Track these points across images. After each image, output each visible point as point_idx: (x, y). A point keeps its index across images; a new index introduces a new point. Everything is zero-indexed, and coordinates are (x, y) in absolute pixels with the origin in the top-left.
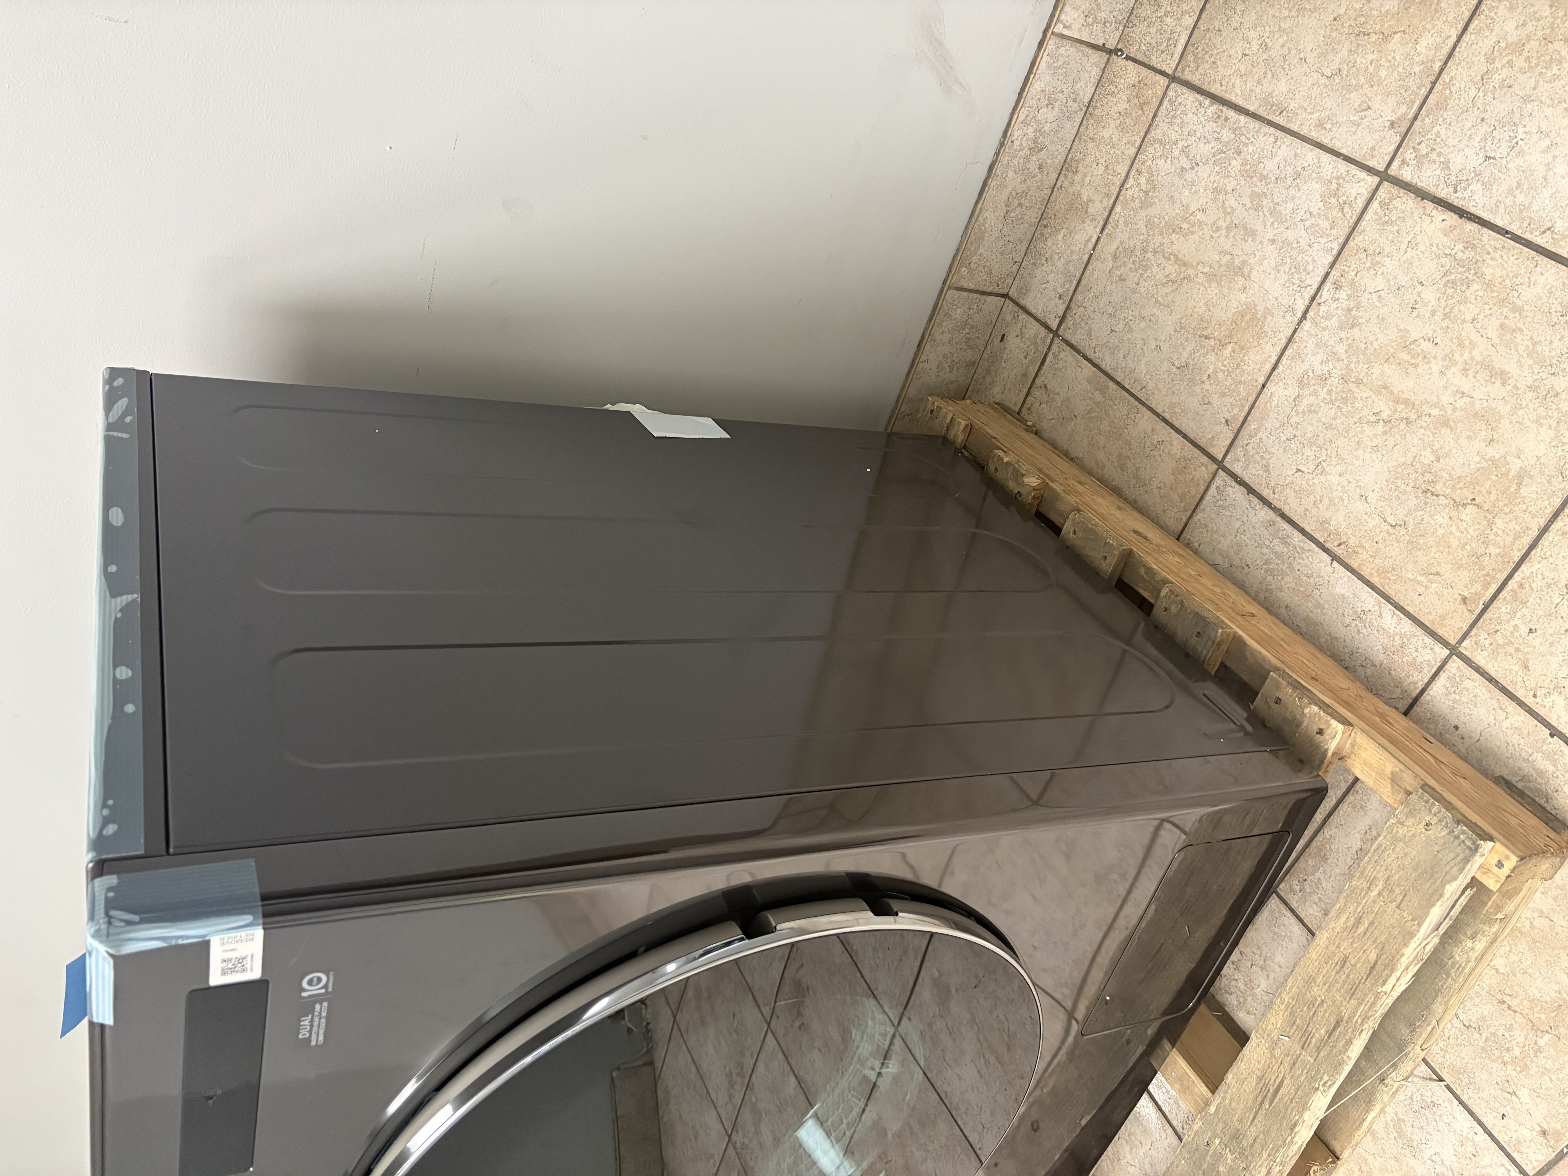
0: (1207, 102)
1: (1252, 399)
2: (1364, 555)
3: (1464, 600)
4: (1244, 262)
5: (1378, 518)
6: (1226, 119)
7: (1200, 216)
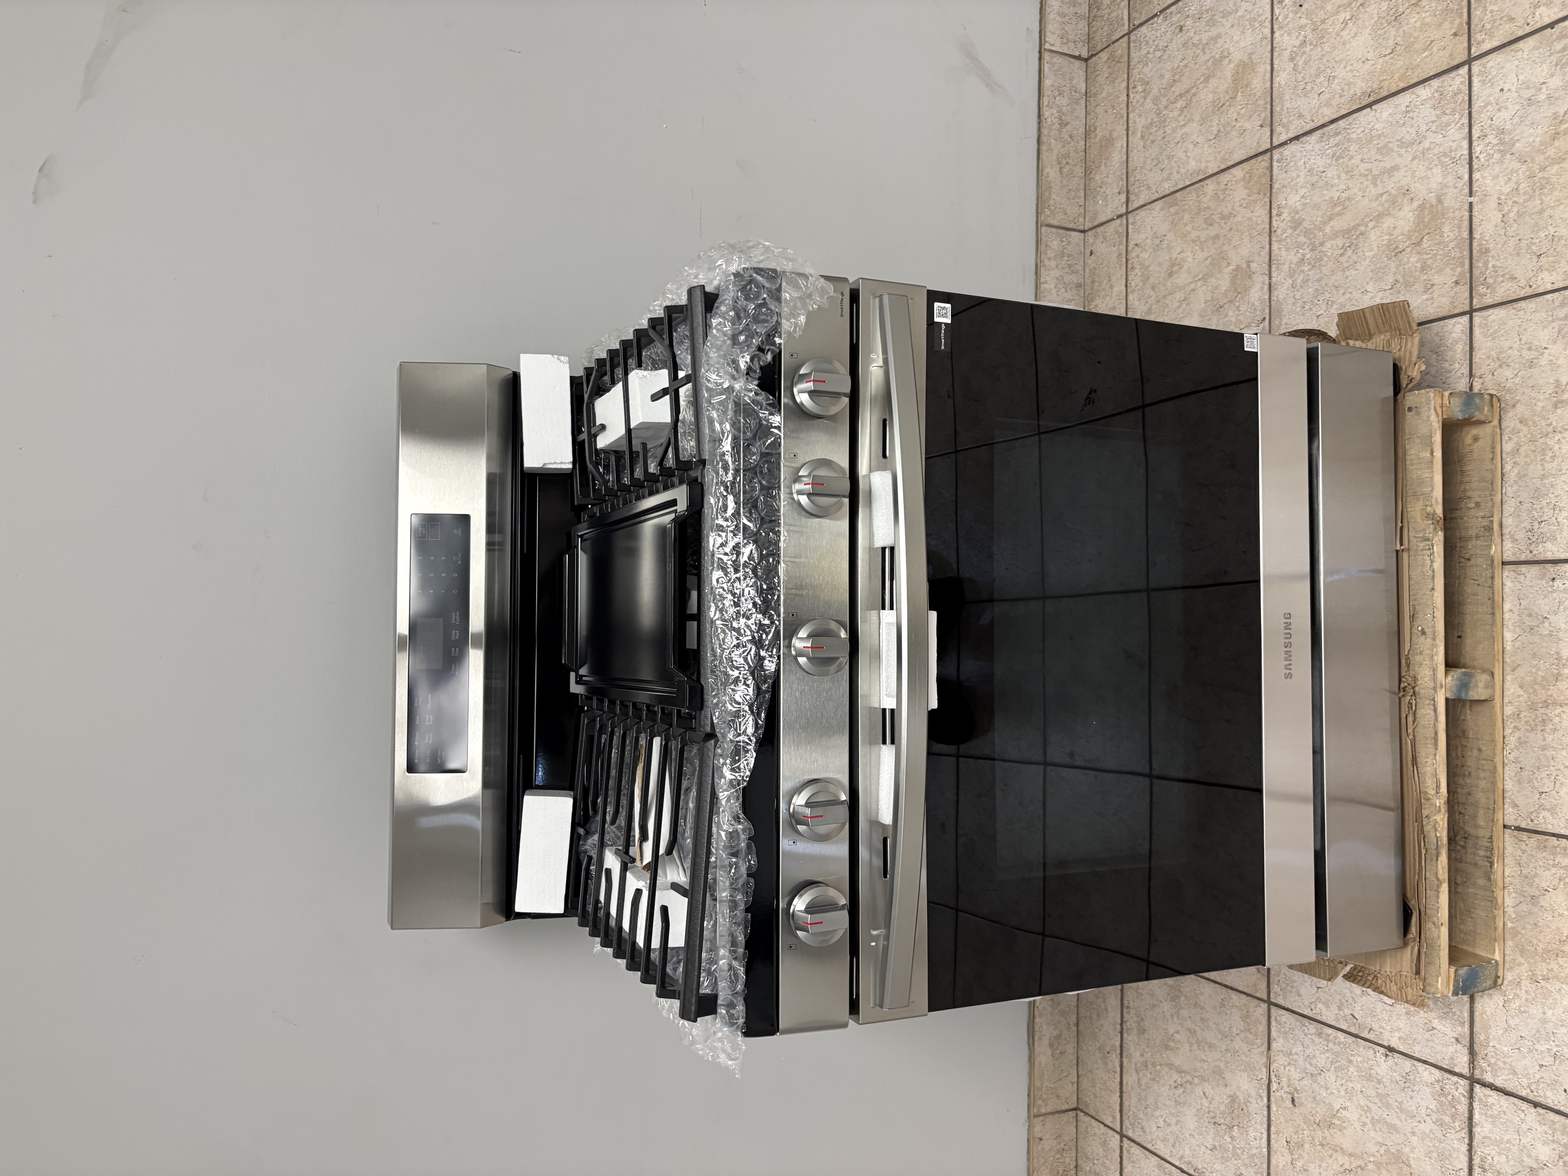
0: (1156, 19)
1: (1269, 99)
2: (1385, 84)
3: (1455, 35)
4: (1222, 52)
5: (1381, 60)
6: (1171, 13)
7: (1182, 64)
